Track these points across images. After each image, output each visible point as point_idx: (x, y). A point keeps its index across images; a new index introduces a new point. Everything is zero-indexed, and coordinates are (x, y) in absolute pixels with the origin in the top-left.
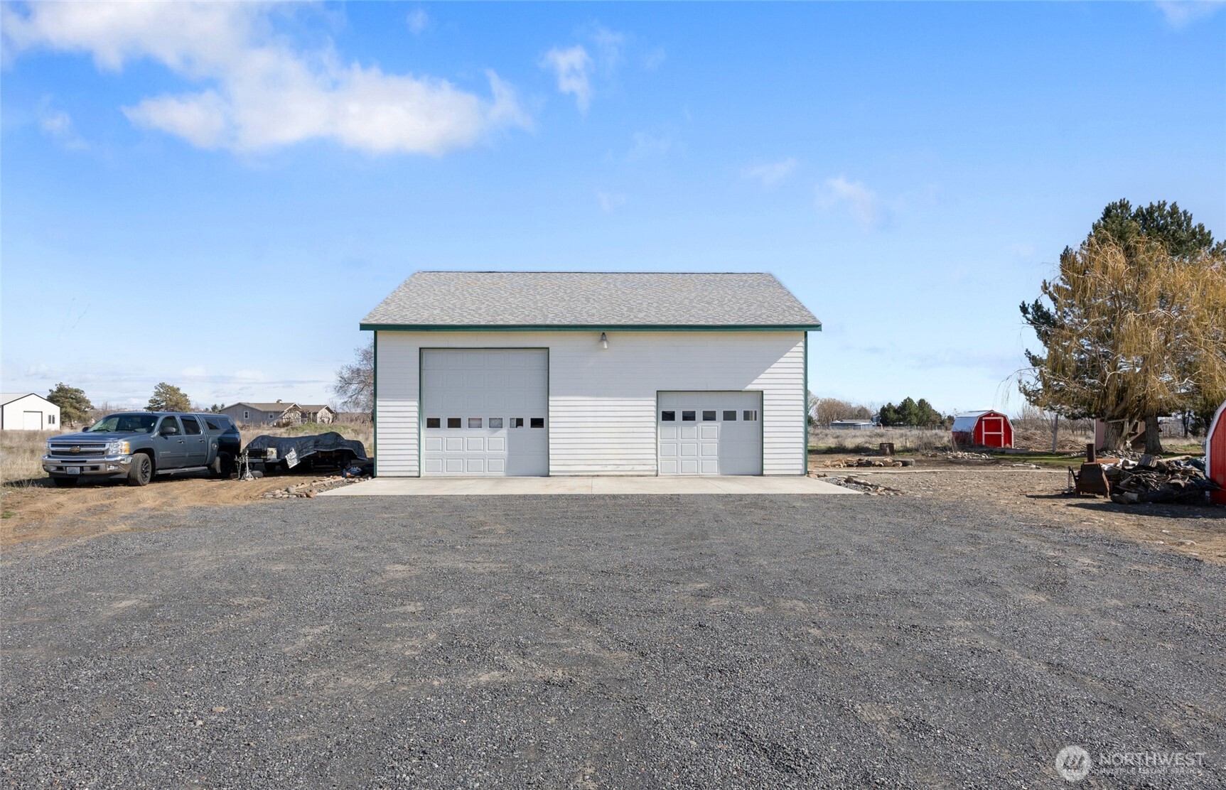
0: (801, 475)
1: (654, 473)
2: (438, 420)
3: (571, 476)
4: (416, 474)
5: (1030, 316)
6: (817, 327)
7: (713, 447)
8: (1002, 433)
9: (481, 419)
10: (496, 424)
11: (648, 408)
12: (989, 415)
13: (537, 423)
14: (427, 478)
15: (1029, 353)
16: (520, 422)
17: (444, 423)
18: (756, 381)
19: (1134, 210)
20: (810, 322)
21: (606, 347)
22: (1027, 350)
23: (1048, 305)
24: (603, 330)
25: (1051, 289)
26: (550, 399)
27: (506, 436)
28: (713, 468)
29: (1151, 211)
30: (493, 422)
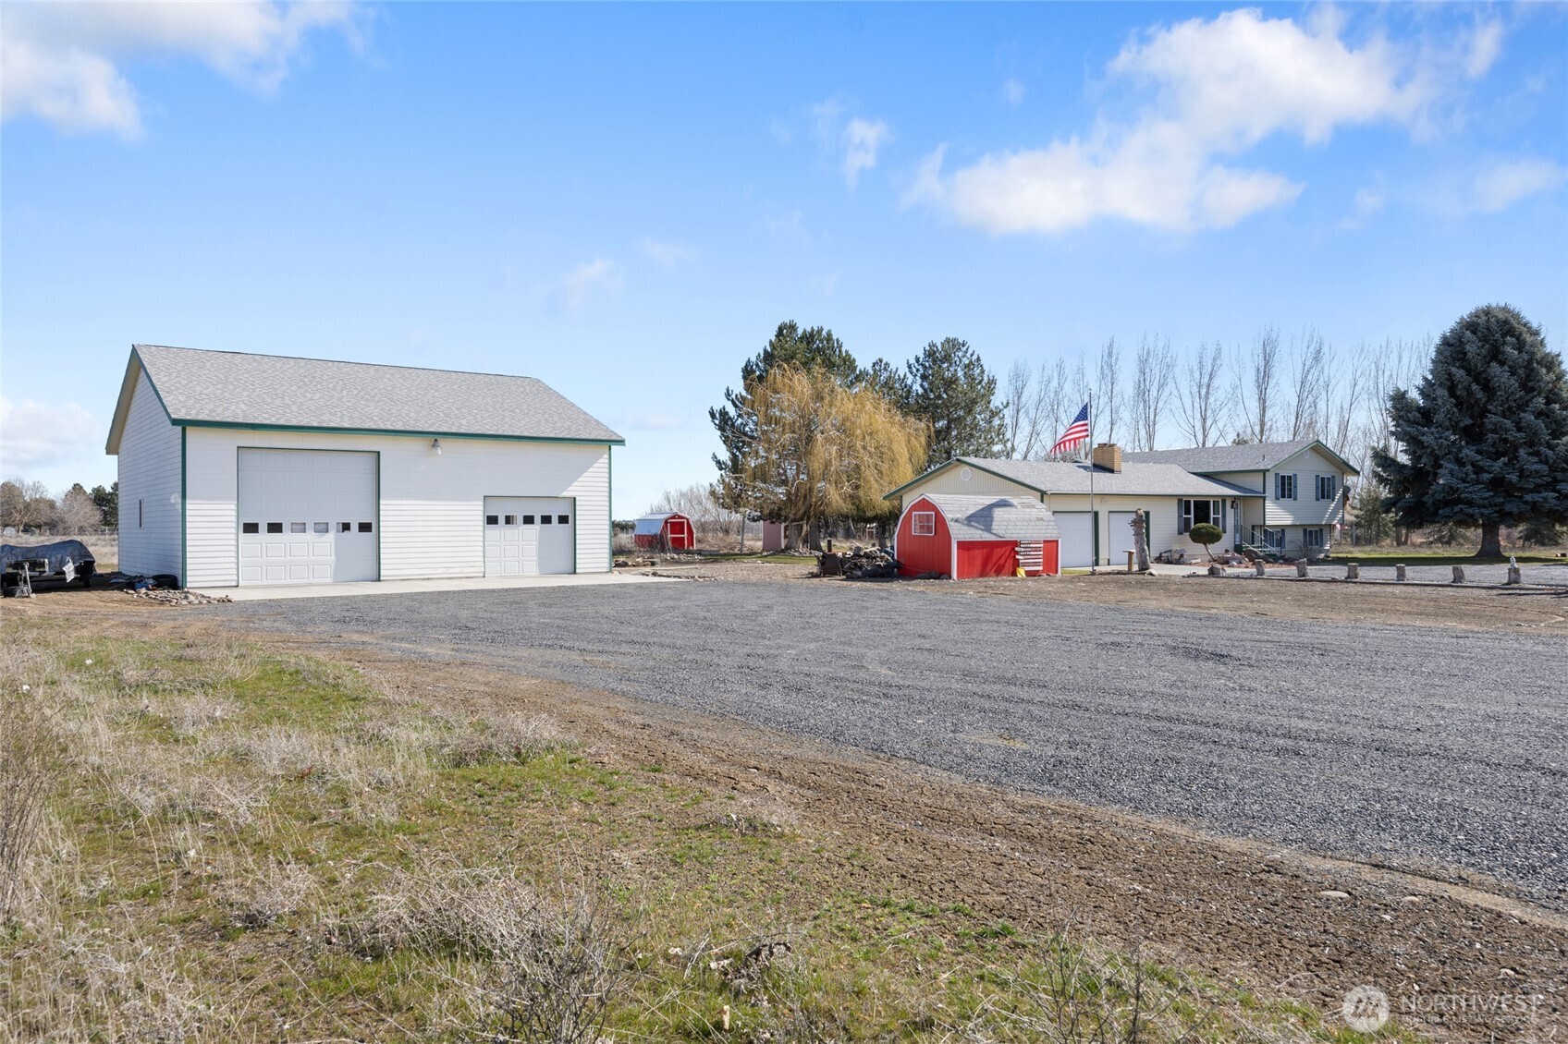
0: (607, 572)
1: (482, 575)
2: (256, 525)
3: (402, 580)
4: (235, 584)
5: (717, 422)
6: (621, 442)
7: (532, 549)
8: (686, 535)
9: (305, 524)
10: (323, 528)
11: (476, 511)
12: (673, 517)
13: (365, 527)
14: (246, 587)
15: (716, 457)
16: (346, 527)
17: (263, 527)
18: (570, 488)
19: (800, 332)
20: (614, 438)
21: (440, 453)
22: (714, 454)
23: (732, 412)
24: (435, 437)
25: (734, 396)
26: (381, 502)
27: (333, 541)
28: (532, 568)
29: (812, 334)
30: (317, 526)
